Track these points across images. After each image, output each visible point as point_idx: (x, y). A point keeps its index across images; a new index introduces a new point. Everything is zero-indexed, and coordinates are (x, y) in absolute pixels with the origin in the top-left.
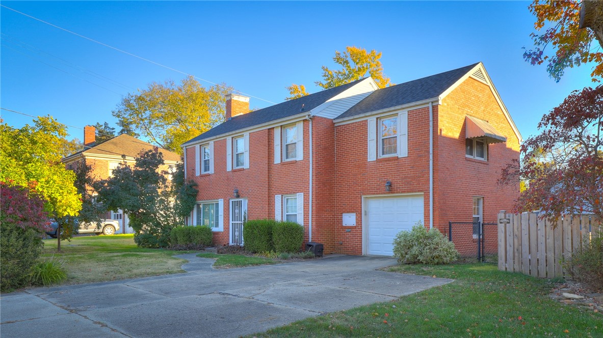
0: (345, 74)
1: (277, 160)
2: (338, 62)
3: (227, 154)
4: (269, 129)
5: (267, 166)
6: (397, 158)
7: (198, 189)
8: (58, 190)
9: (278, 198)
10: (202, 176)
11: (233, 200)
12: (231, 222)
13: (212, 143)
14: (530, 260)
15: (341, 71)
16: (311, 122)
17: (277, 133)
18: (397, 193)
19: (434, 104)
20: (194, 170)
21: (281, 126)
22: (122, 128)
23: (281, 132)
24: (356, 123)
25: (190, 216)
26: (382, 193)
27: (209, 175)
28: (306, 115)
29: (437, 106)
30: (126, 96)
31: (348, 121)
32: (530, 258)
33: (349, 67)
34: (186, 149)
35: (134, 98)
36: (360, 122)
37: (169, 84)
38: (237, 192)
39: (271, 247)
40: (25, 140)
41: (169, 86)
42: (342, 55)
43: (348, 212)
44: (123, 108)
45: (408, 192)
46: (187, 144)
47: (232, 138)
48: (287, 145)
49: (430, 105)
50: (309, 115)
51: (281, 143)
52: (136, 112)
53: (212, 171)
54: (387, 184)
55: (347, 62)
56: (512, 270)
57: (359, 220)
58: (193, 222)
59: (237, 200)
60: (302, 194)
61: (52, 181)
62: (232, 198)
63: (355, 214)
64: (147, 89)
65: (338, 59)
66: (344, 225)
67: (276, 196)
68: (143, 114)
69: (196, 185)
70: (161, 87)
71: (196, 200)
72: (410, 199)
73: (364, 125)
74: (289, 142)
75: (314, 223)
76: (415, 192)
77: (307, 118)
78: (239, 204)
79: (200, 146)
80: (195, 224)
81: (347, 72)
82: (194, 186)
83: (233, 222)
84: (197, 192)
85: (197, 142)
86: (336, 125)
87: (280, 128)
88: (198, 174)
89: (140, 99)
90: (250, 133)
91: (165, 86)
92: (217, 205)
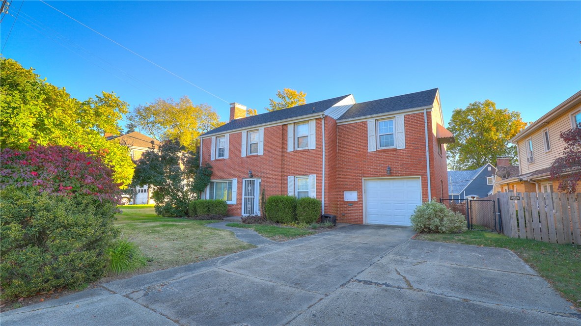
0: (283, 105)
1: (290, 148)
2: (279, 97)
3: (242, 143)
4: (283, 125)
5: (280, 153)
6: (395, 150)
7: (213, 170)
8: (119, 162)
9: (290, 179)
10: (216, 160)
11: (246, 180)
12: (243, 197)
13: (227, 135)
14: (541, 228)
15: (281, 103)
16: (323, 121)
17: (290, 128)
18: (396, 176)
19: (428, 110)
20: (210, 155)
21: (294, 123)
22: (128, 129)
23: (294, 128)
24: (357, 123)
25: (204, 192)
26: (382, 176)
27: (224, 160)
28: (320, 115)
29: (430, 112)
30: (137, 106)
31: (349, 121)
32: (540, 226)
33: (286, 100)
34: (203, 140)
35: (143, 108)
36: (361, 122)
37: (170, 100)
38: (251, 173)
39: (295, 218)
40: (89, 111)
41: (169, 102)
42: (281, 93)
43: (349, 190)
44: (134, 114)
45: (406, 175)
46: (204, 136)
47: (247, 131)
48: (298, 138)
49: (425, 111)
50: (323, 115)
51: (294, 136)
52: (143, 118)
53: (226, 156)
54: (388, 169)
55: (284, 97)
56: (525, 237)
57: (360, 197)
58: (206, 196)
59: (250, 179)
60: (315, 175)
61: (112, 153)
62: (246, 178)
63: (357, 192)
64: (153, 102)
65: (279, 95)
66: (345, 200)
67: (289, 177)
68: (149, 119)
69: (211, 168)
70: (164, 102)
71: (210, 179)
72: (405, 181)
73: (365, 125)
74: (300, 135)
75: (327, 199)
76: (414, 175)
77: (321, 116)
78: (252, 183)
79: (216, 137)
80: (208, 198)
81: (284, 104)
82: (210, 168)
83: (246, 197)
84: (212, 173)
85: (214, 134)
86: (338, 124)
87: (293, 125)
88: (213, 159)
89: (147, 109)
90: (264, 128)
91: (166, 101)
92: (231, 183)
